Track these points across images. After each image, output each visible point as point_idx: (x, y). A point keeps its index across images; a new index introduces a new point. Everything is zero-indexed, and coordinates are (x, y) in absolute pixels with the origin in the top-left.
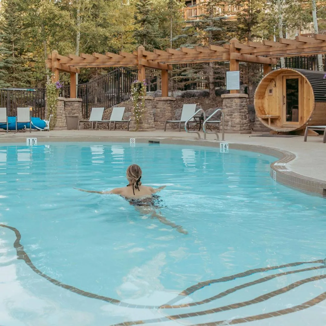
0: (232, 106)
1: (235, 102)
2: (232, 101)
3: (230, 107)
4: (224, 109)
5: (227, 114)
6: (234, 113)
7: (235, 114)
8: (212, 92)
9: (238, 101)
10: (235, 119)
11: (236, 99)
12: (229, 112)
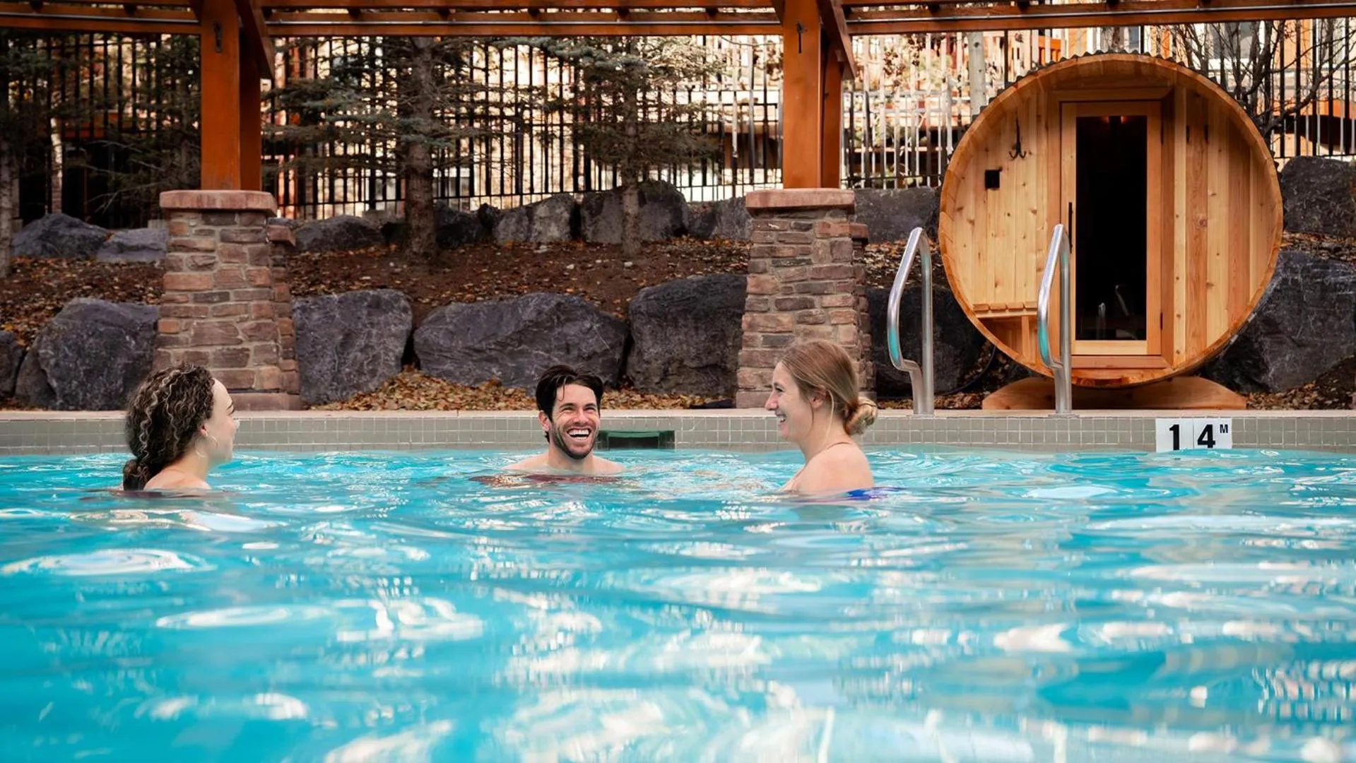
0: (808, 253)
1: (828, 236)
2: (808, 228)
3: (798, 263)
4: (765, 271)
5: (778, 302)
6: (821, 294)
7: (827, 300)
8: (422, 223)
9: (838, 226)
10: (826, 328)
11: (828, 219)
12: (788, 291)
